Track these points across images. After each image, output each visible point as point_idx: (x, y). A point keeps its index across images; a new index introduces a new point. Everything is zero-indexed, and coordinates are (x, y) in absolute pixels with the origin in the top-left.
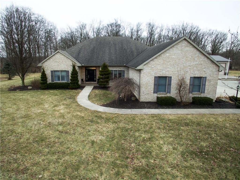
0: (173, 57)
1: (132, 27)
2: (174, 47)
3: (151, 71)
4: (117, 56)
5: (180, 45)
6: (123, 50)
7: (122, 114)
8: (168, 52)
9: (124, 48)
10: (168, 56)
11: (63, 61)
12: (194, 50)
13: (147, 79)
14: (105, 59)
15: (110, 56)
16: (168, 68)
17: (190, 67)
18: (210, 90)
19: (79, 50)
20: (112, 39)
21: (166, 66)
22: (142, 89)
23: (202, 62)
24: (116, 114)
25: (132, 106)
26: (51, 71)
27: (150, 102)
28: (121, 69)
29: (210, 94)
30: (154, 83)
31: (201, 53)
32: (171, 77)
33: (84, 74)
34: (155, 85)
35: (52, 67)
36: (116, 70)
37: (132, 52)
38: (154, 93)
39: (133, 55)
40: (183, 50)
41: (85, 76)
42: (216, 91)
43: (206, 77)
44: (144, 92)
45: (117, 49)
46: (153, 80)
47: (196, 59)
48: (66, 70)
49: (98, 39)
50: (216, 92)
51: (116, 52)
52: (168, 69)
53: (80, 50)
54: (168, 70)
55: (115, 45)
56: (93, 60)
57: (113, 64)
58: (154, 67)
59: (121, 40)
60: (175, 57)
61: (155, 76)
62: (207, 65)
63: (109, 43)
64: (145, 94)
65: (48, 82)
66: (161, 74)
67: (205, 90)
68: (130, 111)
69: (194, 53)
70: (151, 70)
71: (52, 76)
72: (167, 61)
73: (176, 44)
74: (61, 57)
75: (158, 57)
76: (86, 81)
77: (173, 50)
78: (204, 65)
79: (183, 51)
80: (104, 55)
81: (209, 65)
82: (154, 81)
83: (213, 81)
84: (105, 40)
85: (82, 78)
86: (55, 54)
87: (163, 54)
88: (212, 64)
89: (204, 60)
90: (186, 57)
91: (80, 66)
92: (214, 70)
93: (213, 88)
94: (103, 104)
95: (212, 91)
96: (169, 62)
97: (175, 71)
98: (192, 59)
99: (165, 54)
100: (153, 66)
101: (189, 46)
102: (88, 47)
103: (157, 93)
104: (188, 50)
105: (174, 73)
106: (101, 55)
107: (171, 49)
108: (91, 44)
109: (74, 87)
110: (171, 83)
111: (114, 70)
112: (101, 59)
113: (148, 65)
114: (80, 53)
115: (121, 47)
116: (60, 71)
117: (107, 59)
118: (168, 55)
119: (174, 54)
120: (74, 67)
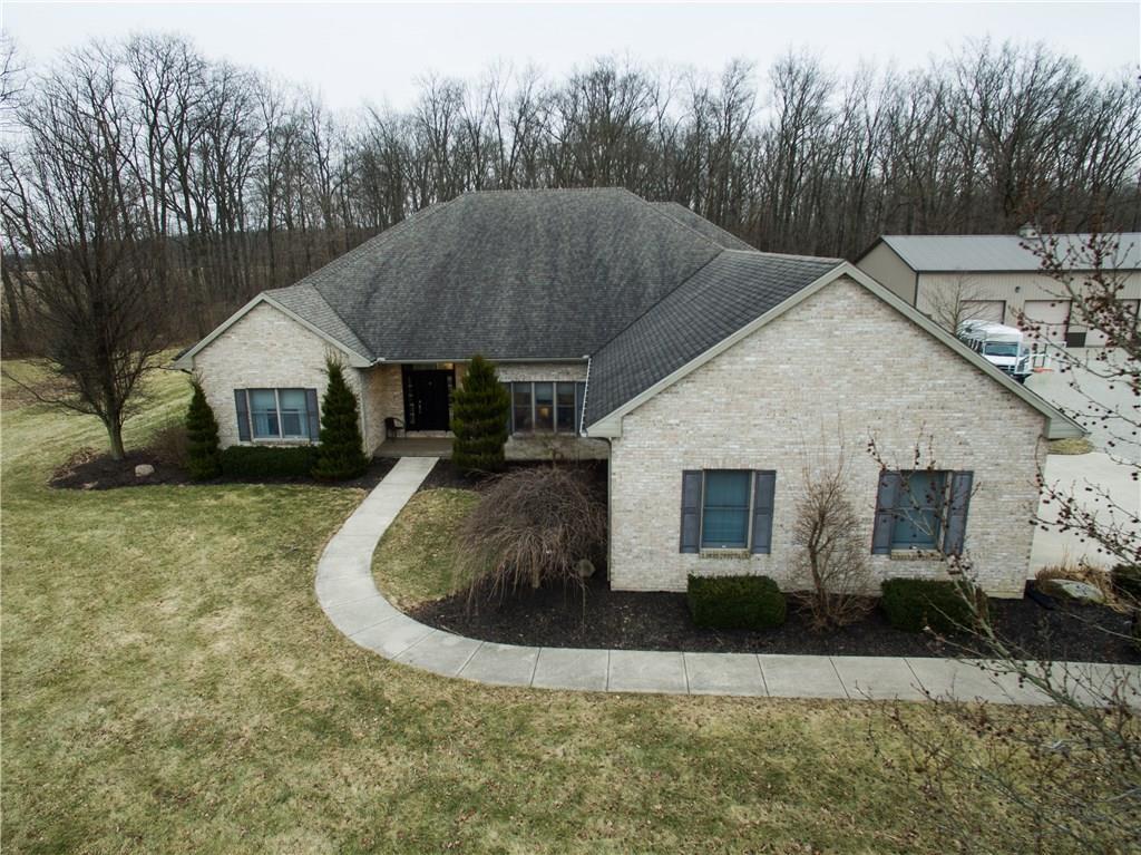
0: (785, 372)
1: (700, 84)
2: (789, 317)
3: (664, 442)
4: (557, 306)
5: (820, 306)
6: (592, 268)
7: (479, 688)
8: (751, 344)
9: (598, 257)
10: (754, 367)
11: (285, 345)
12: (900, 333)
13: (646, 484)
14: (490, 326)
15: (521, 303)
16: (755, 425)
17: (880, 422)
18: (992, 538)
19: (371, 276)
20: (547, 205)
21: (742, 418)
22: (618, 530)
23: (948, 394)
24: (452, 681)
25: (557, 627)
26: (235, 390)
27: (661, 592)
28: (568, 373)
29: (997, 560)
30: (683, 504)
31: (941, 348)
32: (773, 473)
33: (399, 392)
34: (685, 511)
35: (240, 370)
36: (545, 380)
37: (634, 279)
38: (682, 551)
39: (637, 299)
40: (837, 333)
41: (402, 406)
42: (1031, 544)
43: (971, 474)
44: (630, 544)
45: (563, 262)
46: (674, 488)
47: (913, 378)
48: (303, 385)
49: (476, 210)
50: (1029, 551)
51: (556, 283)
52: (756, 433)
53: (378, 276)
54: (753, 439)
55: (555, 237)
56: (431, 332)
57: (527, 350)
58: (677, 421)
59: (590, 211)
60: (793, 372)
61: (685, 468)
62: (974, 408)
63: (528, 226)
64: (637, 557)
65: (224, 446)
66: (716, 459)
67: (962, 540)
68: (530, 664)
69: (900, 348)
70: (663, 439)
71: (242, 414)
72: (747, 393)
73: (797, 305)
74: (277, 323)
75: (700, 371)
76: (409, 427)
77: (785, 333)
78: (963, 411)
79: (837, 336)
80: (489, 302)
81: (990, 408)
82: (680, 491)
83: (1011, 493)
84: (506, 209)
85: (389, 415)
86: (251, 310)
87: (725, 359)
88: (1005, 404)
89: (958, 382)
90: (855, 370)
91: (368, 366)
92: (1018, 435)
93: (1011, 527)
94: (422, 604)
95: (1007, 545)
96: (763, 396)
97: (792, 443)
98: (889, 378)
99: (738, 359)
100: (675, 418)
101: (872, 309)
102: (420, 254)
103: (697, 551)
104: (866, 332)
105: (786, 454)
106: (478, 303)
107: (769, 332)
108: (436, 241)
109: (336, 473)
110: (772, 502)
111: (536, 383)
112: (475, 326)
113: (647, 414)
114: (375, 291)
115: (584, 250)
116: (276, 392)
117: (505, 322)
118: (755, 363)
119: (789, 355)
120: (335, 373)
